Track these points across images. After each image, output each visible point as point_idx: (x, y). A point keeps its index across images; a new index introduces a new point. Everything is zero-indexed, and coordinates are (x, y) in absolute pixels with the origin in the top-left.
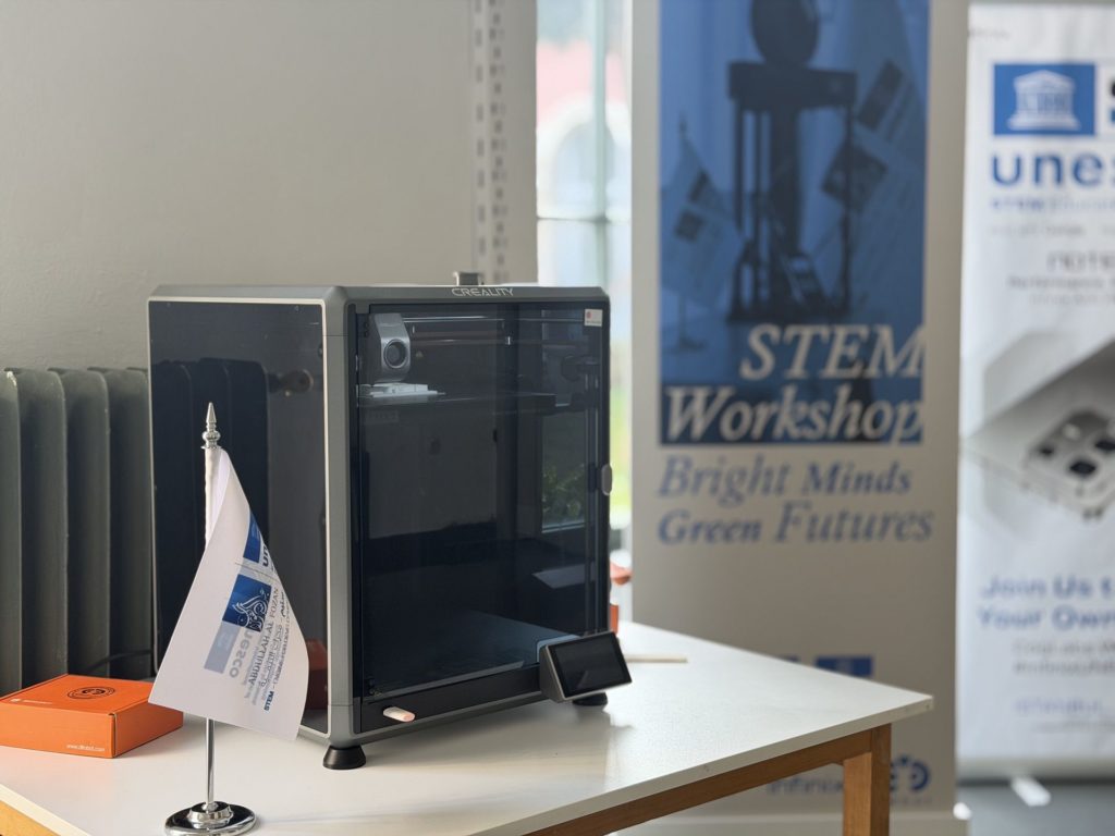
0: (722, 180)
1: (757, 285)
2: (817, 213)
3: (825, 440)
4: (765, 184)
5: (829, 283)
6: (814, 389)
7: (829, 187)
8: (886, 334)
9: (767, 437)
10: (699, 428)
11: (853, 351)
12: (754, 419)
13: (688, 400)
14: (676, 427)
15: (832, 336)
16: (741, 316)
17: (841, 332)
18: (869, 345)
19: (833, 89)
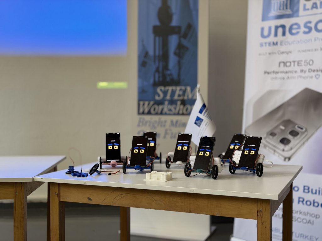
0: (151, 53)
1: (159, 77)
2: (173, 60)
3: (174, 114)
4: (161, 53)
5: (175, 76)
6: (172, 102)
7: (175, 54)
8: (189, 89)
9: (161, 113)
10: (146, 111)
11: (181, 93)
12: (158, 109)
13: (144, 104)
14: (141, 110)
15: (176, 89)
16: (156, 84)
17: (178, 88)
18: (184, 92)
19: (176, 30)
